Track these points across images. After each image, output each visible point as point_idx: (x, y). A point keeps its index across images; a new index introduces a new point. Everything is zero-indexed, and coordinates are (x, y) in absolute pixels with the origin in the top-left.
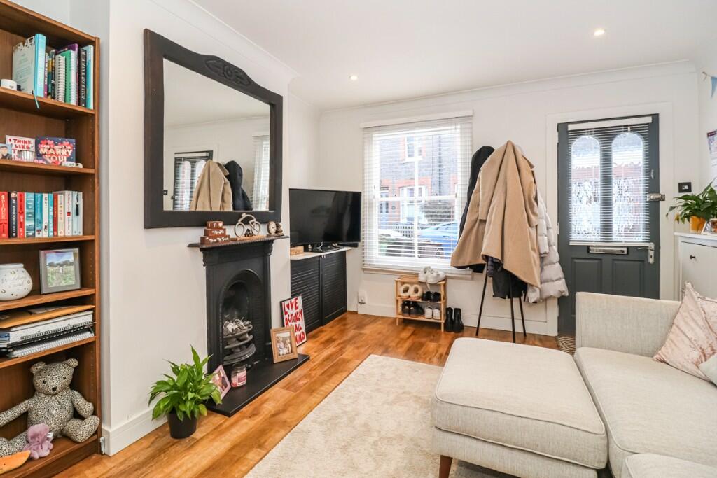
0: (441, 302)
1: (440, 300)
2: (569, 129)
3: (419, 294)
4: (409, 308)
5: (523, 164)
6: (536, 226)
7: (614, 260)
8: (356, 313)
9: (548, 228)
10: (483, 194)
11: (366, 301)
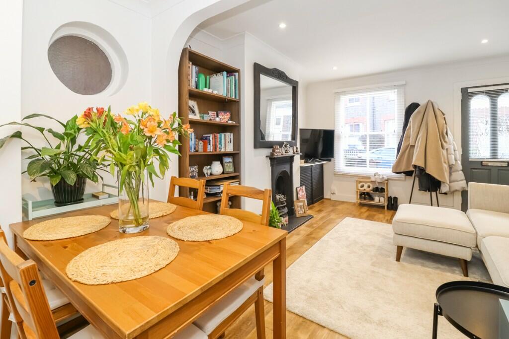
0: (386, 193)
1: (384, 192)
2: (469, 91)
3: (371, 188)
4: (365, 195)
5: (438, 113)
6: (447, 149)
7: (499, 170)
8: (330, 199)
9: (454, 151)
10: (413, 130)
11: (336, 192)
